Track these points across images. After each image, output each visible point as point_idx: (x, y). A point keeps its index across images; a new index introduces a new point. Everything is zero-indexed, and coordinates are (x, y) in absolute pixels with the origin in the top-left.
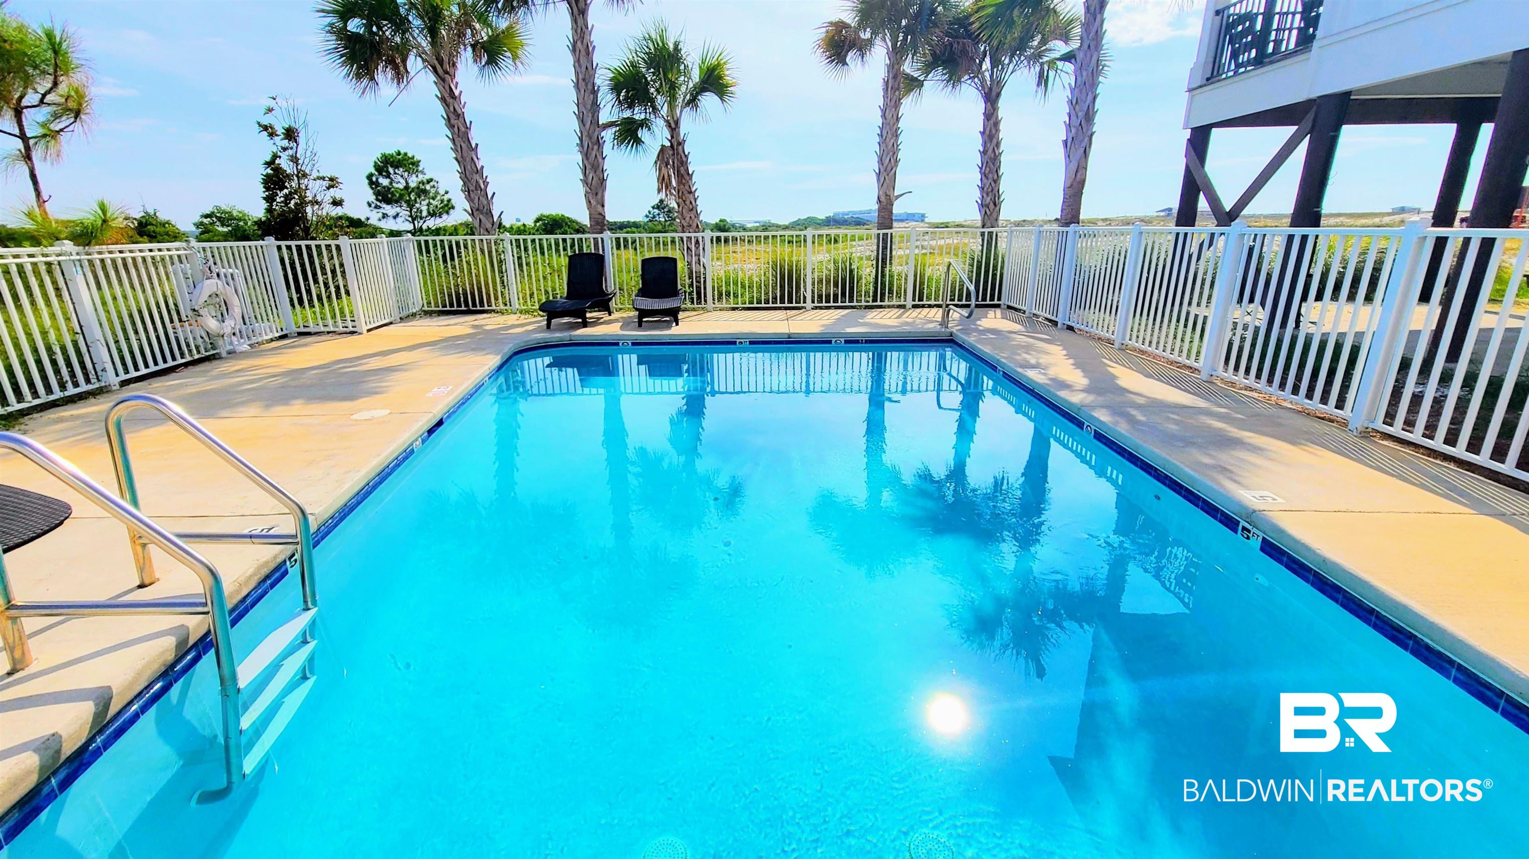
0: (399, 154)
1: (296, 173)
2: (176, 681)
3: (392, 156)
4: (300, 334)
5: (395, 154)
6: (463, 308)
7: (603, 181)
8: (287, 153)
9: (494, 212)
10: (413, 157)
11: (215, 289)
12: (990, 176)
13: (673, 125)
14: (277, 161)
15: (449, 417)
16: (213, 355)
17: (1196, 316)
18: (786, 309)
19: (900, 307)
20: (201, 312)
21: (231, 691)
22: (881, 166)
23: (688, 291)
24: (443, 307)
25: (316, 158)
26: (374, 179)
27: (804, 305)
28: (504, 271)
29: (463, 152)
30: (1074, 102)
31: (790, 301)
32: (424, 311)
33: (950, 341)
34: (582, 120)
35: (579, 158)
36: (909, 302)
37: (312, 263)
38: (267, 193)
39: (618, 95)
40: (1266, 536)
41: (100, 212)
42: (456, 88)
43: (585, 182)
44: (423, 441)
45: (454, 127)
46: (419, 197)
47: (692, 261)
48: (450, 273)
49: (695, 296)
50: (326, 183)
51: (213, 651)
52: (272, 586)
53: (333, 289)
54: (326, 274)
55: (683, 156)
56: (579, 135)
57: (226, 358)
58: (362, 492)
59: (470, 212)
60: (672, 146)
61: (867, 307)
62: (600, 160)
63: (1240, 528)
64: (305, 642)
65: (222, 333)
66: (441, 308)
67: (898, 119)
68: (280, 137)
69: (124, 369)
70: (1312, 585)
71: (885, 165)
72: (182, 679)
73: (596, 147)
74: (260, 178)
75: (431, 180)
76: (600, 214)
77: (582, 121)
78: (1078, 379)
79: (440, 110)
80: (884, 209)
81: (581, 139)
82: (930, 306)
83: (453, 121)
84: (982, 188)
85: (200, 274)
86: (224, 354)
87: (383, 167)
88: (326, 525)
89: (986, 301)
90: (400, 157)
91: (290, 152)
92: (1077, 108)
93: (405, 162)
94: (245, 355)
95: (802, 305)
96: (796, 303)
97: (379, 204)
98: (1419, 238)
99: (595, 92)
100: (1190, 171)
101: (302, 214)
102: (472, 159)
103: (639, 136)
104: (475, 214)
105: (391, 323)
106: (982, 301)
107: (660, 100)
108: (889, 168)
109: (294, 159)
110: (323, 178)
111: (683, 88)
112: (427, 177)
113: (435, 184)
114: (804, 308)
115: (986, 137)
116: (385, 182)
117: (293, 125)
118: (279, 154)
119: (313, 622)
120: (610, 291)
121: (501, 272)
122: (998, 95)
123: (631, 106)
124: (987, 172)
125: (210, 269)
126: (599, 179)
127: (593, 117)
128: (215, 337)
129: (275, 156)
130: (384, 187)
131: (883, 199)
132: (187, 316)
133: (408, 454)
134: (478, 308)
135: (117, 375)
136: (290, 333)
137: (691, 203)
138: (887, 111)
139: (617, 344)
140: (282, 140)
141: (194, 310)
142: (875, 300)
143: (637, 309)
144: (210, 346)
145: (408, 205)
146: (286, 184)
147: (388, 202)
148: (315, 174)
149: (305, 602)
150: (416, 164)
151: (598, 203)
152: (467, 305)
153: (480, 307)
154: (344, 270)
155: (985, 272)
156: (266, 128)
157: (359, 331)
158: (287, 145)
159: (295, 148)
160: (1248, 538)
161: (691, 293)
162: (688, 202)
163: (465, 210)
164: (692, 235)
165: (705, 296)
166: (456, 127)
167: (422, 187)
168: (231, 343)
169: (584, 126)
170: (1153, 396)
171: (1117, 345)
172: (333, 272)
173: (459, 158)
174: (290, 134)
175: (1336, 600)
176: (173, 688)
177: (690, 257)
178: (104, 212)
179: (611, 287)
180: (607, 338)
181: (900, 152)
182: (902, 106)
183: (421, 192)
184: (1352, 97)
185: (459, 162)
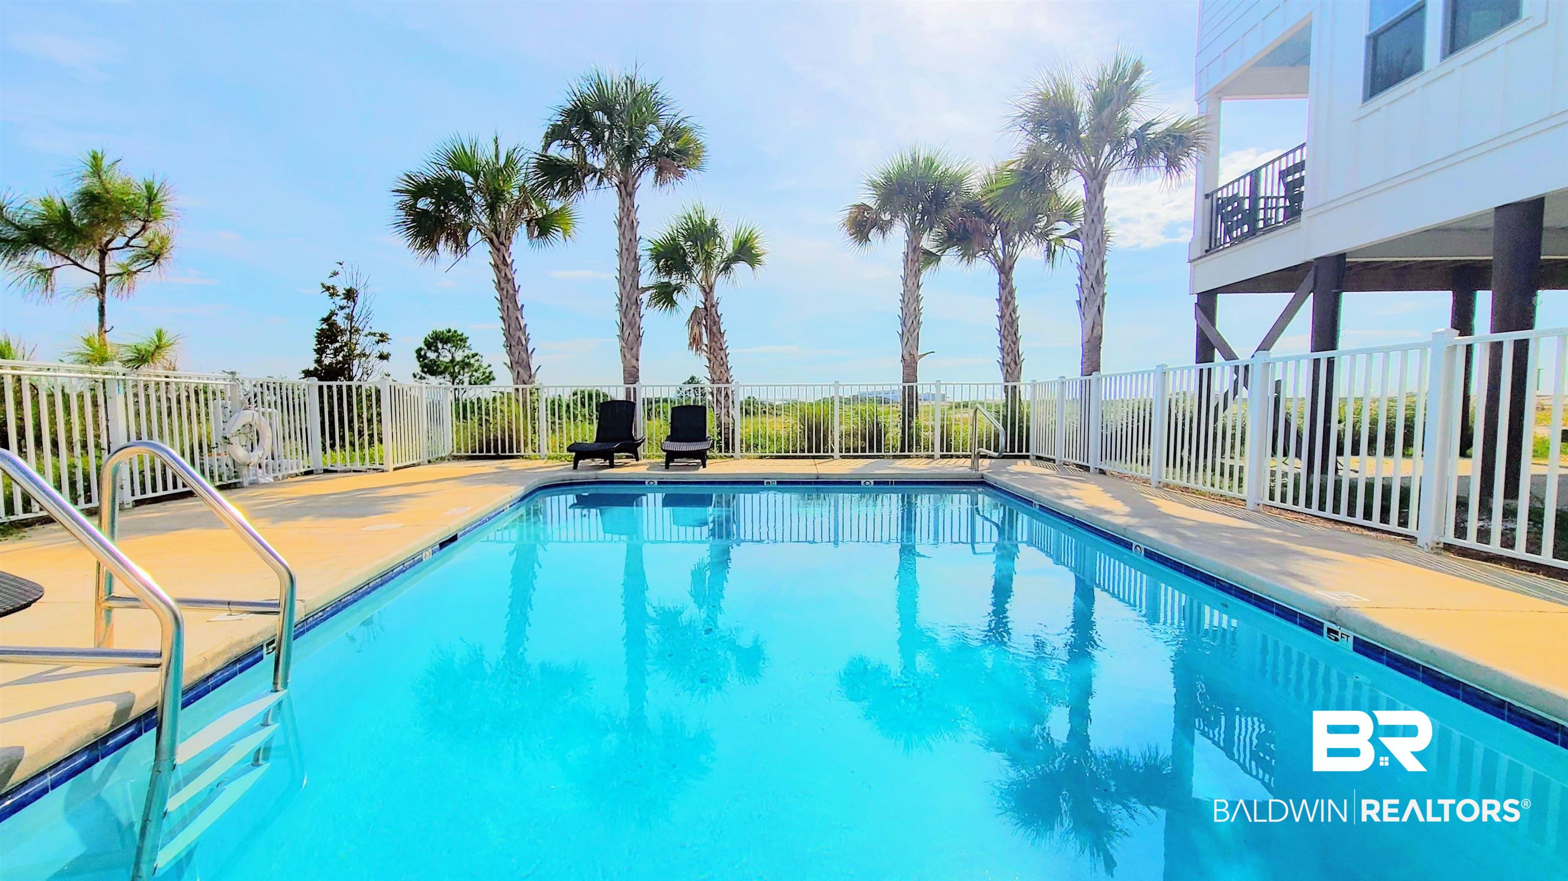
0: (449, 331)
1: (349, 329)
2: (103, 757)
3: (443, 333)
4: (326, 471)
5: (445, 332)
6: (492, 454)
7: (639, 337)
8: (344, 311)
9: (532, 366)
10: (462, 335)
11: (250, 420)
12: (1009, 338)
13: (708, 290)
14: (334, 318)
15: (463, 534)
16: (235, 483)
17: (1231, 467)
18: (814, 457)
19: (928, 457)
20: (232, 440)
21: (165, 766)
22: (904, 328)
23: (717, 439)
24: (472, 452)
25: (370, 316)
26: (423, 353)
27: (832, 454)
28: (536, 418)
29: (510, 311)
30: (1084, 267)
31: (818, 451)
32: (454, 456)
33: (982, 483)
34: (622, 282)
35: (617, 317)
36: (937, 453)
37: (350, 410)
38: (319, 346)
39: (658, 263)
40: (1357, 636)
41: (156, 339)
42: (509, 257)
43: (621, 337)
44: (434, 552)
45: (503, 289)
46: (463, 369)
47: (721, 413)
48: (484, 420)
49: (723, 445)
50: (377, 338)
51: (155, 730)
52: (241, 670)
53: (366, 437)
54: (362, 422)
55: (715, 316)
56: (619, 297)
57: (247, 487)
58: (361, 591)
59: (510, 366)
60: (706, 308)
61: (895, 457)
62: (638, 319)
63: (1325, 630)
64: (265, 724)
65: (248, 462)
66: (470, 454)
67: (918, 287)
68: (340, 297)
69: (141, 489)
70: (1423, 682)
71: (908, 326)
72: (112, 755)
73: (634, 307)
74: (314, 333)
75: (477, 354)
76: (634, 367)
77: (623, 285)
78: (1119, 507)
79: (492, 275)
80: (908, 366)
81: (621, 300)
82: (958, 457)
83: (502, 285)
84: (1002, 349)
85: (239, 406)
86: (246, 484)
87: (432, 343)
88: (315, 617)
89: (1014, 452)
90: (450, 334)
91: (347, 311)
92: (1087, 272)
93: (454, 338)
94: (266, 485)
95: (830, 454)
96: (824, 452)
97: (423, 375)
98: (1449, 347)
99: (636, 259)
100: (1203, 332)
101: (349, 365)
102: (517, 318)
103: (674, 299)
104: (514, 367)
105: (419, 465)
106: (1010, 452)
107: (696, 268)
108: (912, 330)
109: (350, 317)
110: (374, 334)
111: (719, 259)
112: (473, 352)
113: (480, 358)
114: (832, 457)
115: (1002, 304)
116: (432, 355)
117: (354, 287)
118: (337, 311)
119: (280, 704)
120: (638, 437)
121: (533, 418)
122: (1011, 268)
123: (669, 273)
124: (1006, 334)
125: (249, 400)
126: (635, 336)
127: (633, 280)
128: (240, 465)
129: (333, 313)
130: (431, 361)
131: (907, 357)
132: (217, 444)
133: (414, 562)
134: (507, 454)
135: (133, 495)
136: (317, 470)
137: (722, 359)
138: (908, 280)
139: (643, 483)
140: (341, 299)
141: (226, 438)
142: (903, 450)
143: (664, 451)
144: (233, 474)
145: (451, 376)
146: (339, 338)
147: (433, 373)
148: (367, 331)
149: (275, 683)
150: (464, 340)
151: (633, 357)
152: (496, 450)
153: (509, 452)
154: (381, 419)
155: (1011, 425)
156: (328, 289)
157: (385, 469)
158: (345, 304)
159: (352, 307)
160: (1336, 640)
161: (719, 442)
162: (719, 358)
163: (505, 364)
164: (722, 386)
165: (733, 445)
166: (505, 290)
167: (467, 360)
168: (255, 475)
169: (624, 288)
170: (1201, 520)
171: (1154, 484)
172: (370, 421)
173: (505, 316)
174: (350, 295)
175: (1457, 696)
176: (98, 763)
177: (719, 409)
178: (160, 340)
179: (640, 434)
180: (634, 476)
181: (922, 316)
182: (922, 275)
183: (465, 365)
184: (1347, 260)
185: (504, 321)
